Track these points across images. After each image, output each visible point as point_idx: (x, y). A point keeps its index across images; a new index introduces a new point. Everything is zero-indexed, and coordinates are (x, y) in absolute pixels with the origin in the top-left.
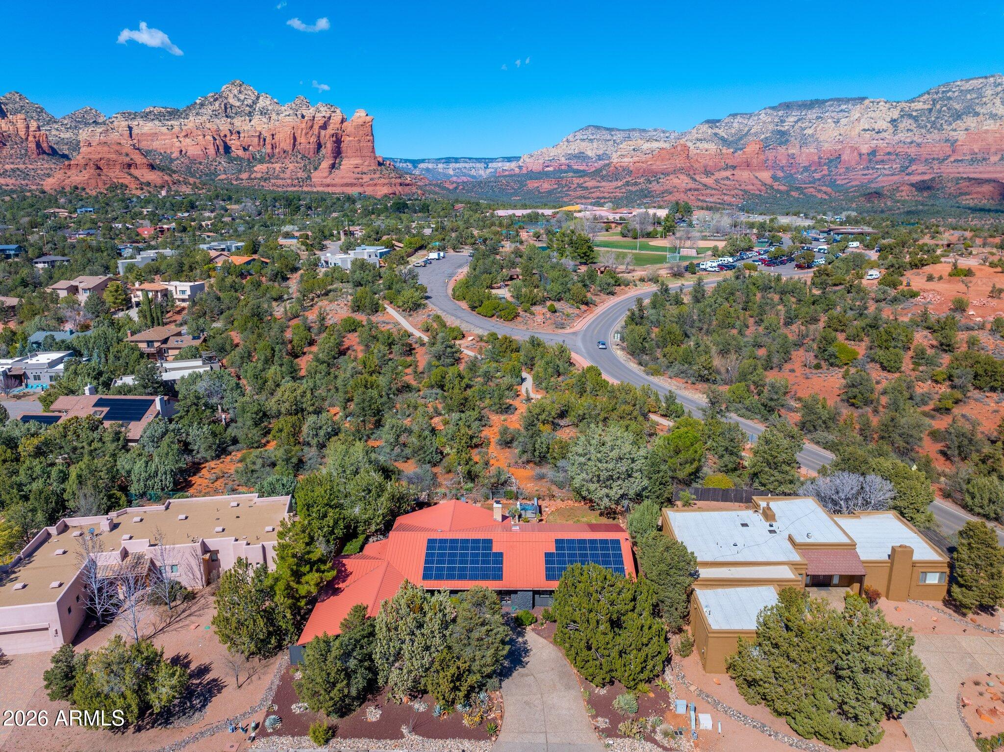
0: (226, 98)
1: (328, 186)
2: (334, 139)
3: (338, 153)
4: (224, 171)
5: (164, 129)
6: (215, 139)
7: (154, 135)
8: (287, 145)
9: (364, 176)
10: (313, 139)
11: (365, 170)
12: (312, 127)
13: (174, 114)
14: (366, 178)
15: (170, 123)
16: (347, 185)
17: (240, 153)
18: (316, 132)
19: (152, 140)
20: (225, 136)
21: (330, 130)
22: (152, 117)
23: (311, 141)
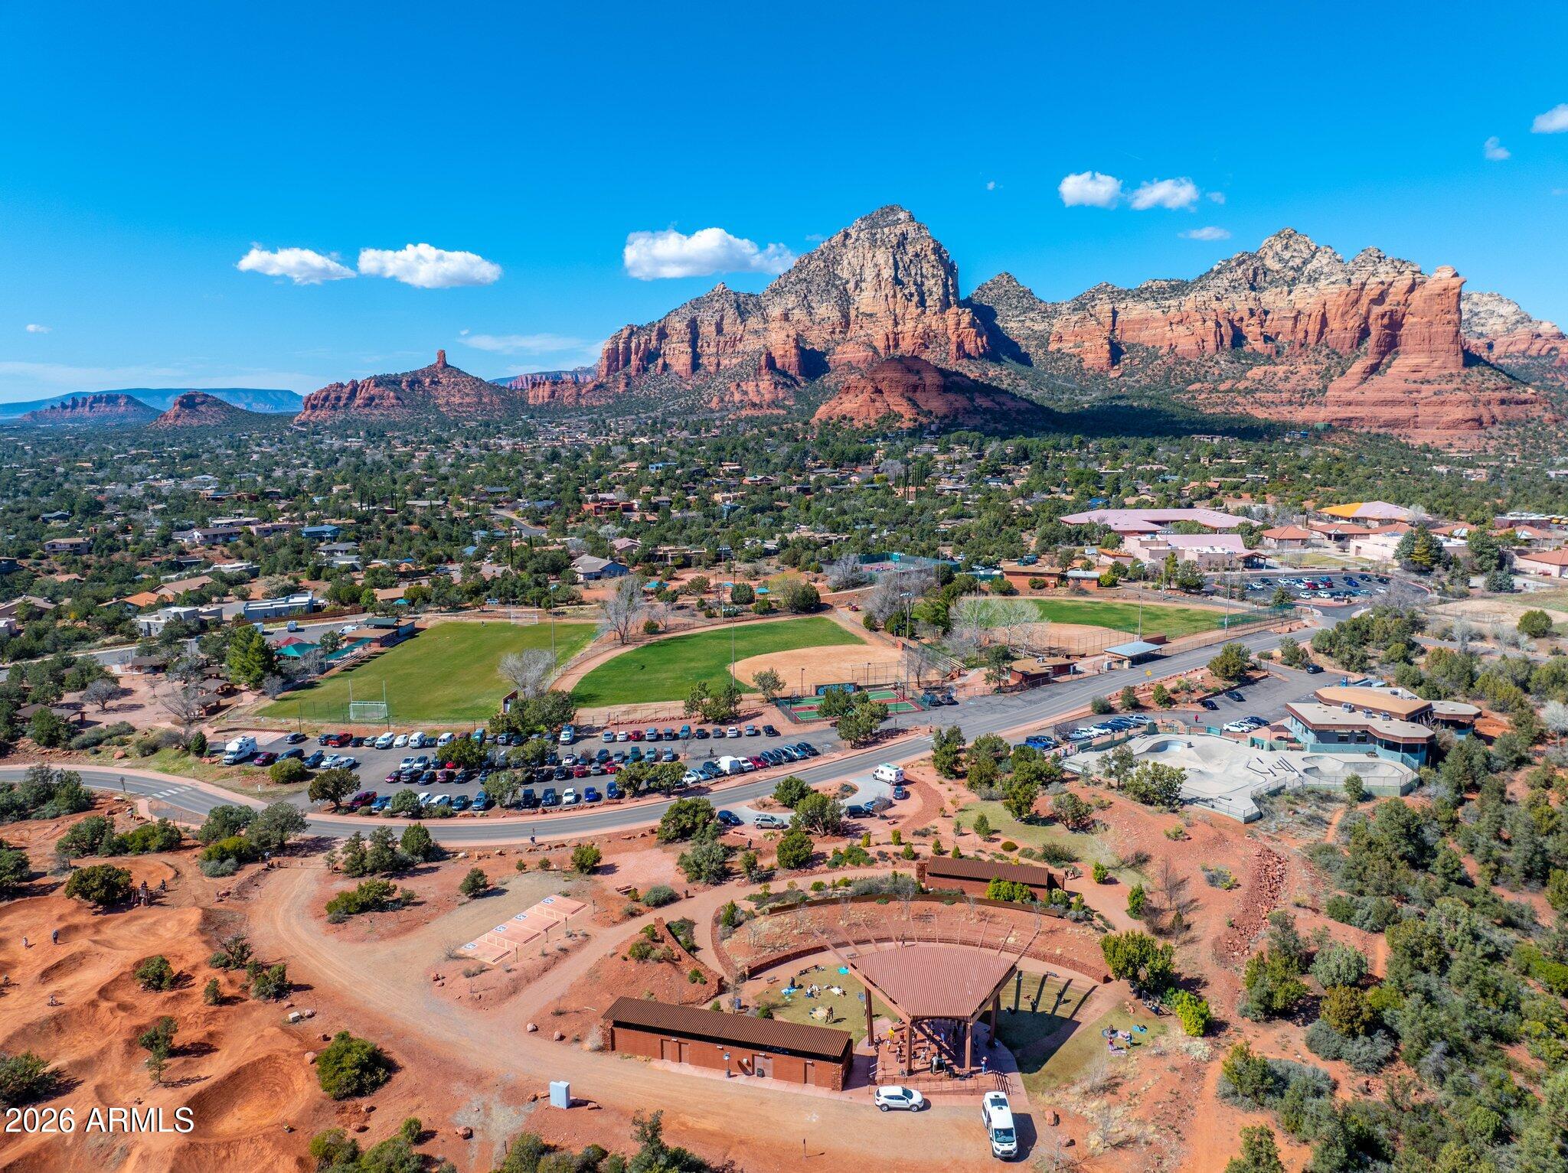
0: (1262, 259)
1: (1350, 404)
2: (1386, 321)
3: (1391, 344)
5: (1158, 313)
6: (1218, 325)
7: (1145, 322)
9: (1424, 387)
10: (1353, 323)
11: (1432, 374)
12: (1357, 301)
13: (1179, 288)
14: (1427, 391)
15: (1167, 303)
16: (1385, 403)
17: (1259, 345)
18: (1363, 311)
19: (1140, 330)
20: (1241, 319)
21: (1386, 307)
22: (1148, 295)
23: (1349, 326)
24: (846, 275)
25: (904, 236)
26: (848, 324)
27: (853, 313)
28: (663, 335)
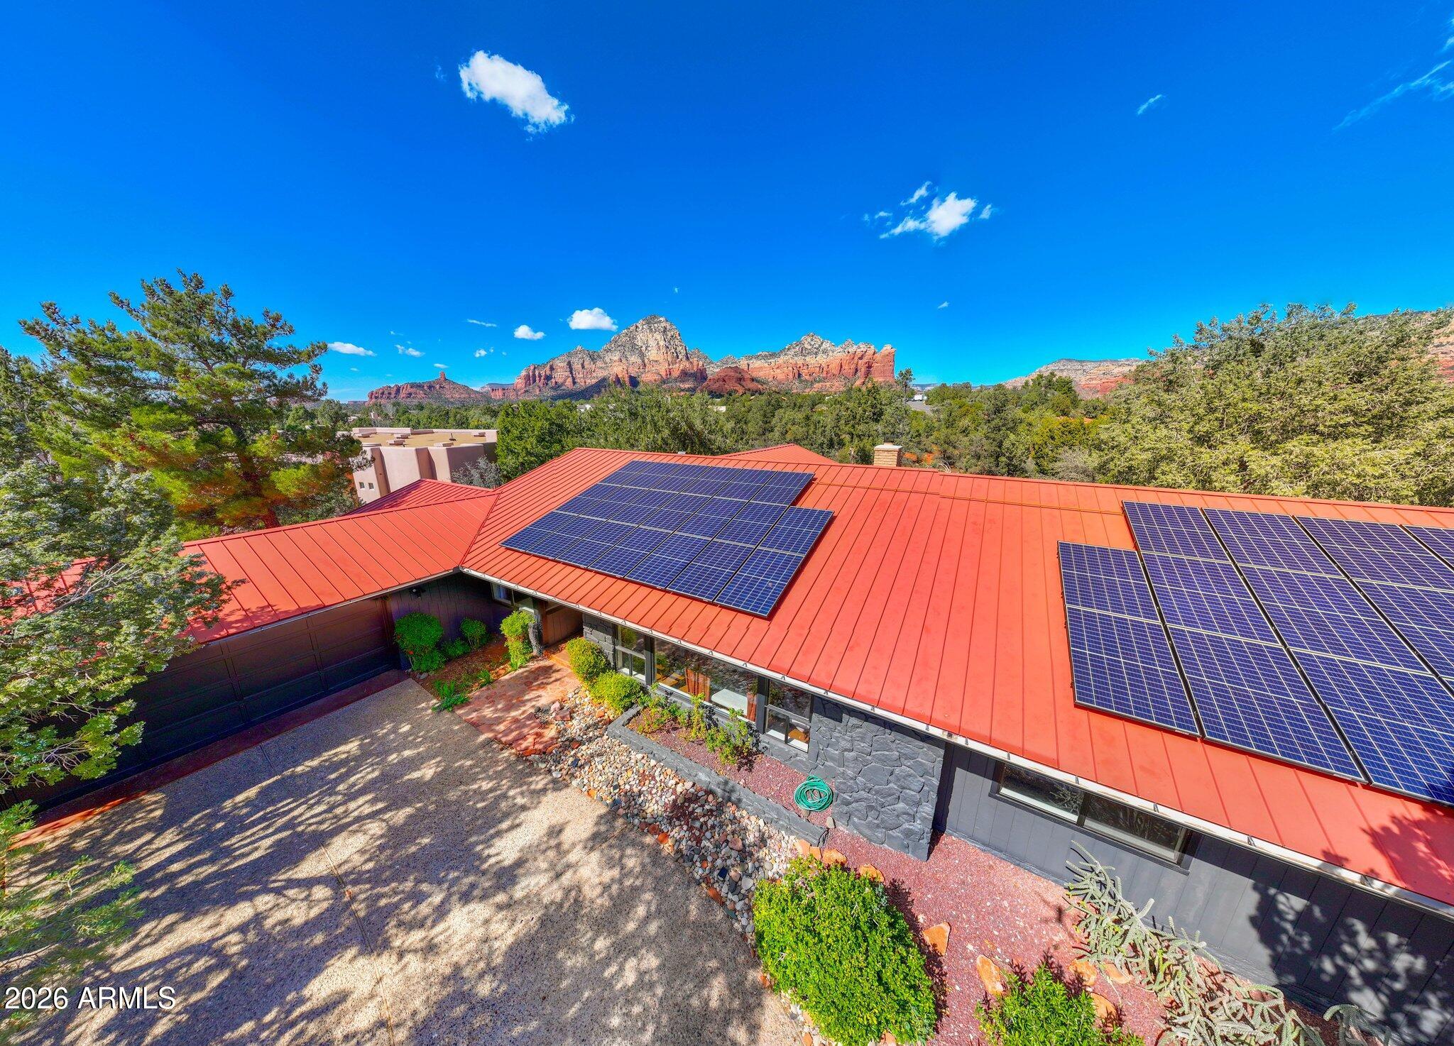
0: (803, 344)
2: (867, 365)
3: (868, 374)
4: (796, 387)
5: (765, 364)
6: (793, 369)
7: (759, 367)
8: (836, 372)
10: (853, 366)
12: (853, 359)
13: (773, 355)
15: (769, 361)
17: (807, 377)
18: (856, 362)
20: (800, 367)
21: (865, 360)
22: (761, 358)
23: (852, 368)
24: (640, 344)
25: (665, 328)
26: (645, 365)
27: (646, 361)
28: (552, 368)
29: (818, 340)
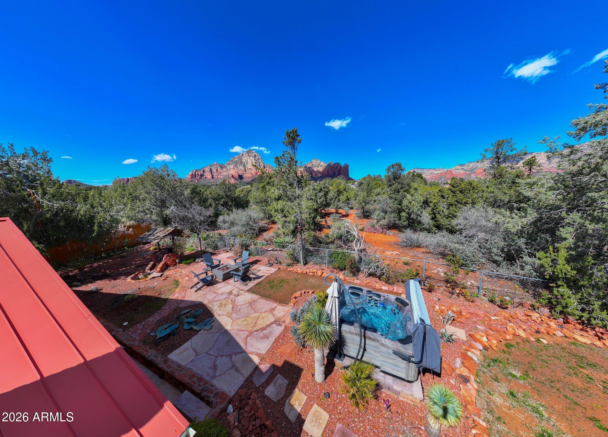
0: (313, 163)
2: (338, 172)
20: (312, 172)
24: (244, 161)
25: (255, 155)
26: (246, 170)
27: (246, 168)
28: (204, 171)
29: (319, 161)
